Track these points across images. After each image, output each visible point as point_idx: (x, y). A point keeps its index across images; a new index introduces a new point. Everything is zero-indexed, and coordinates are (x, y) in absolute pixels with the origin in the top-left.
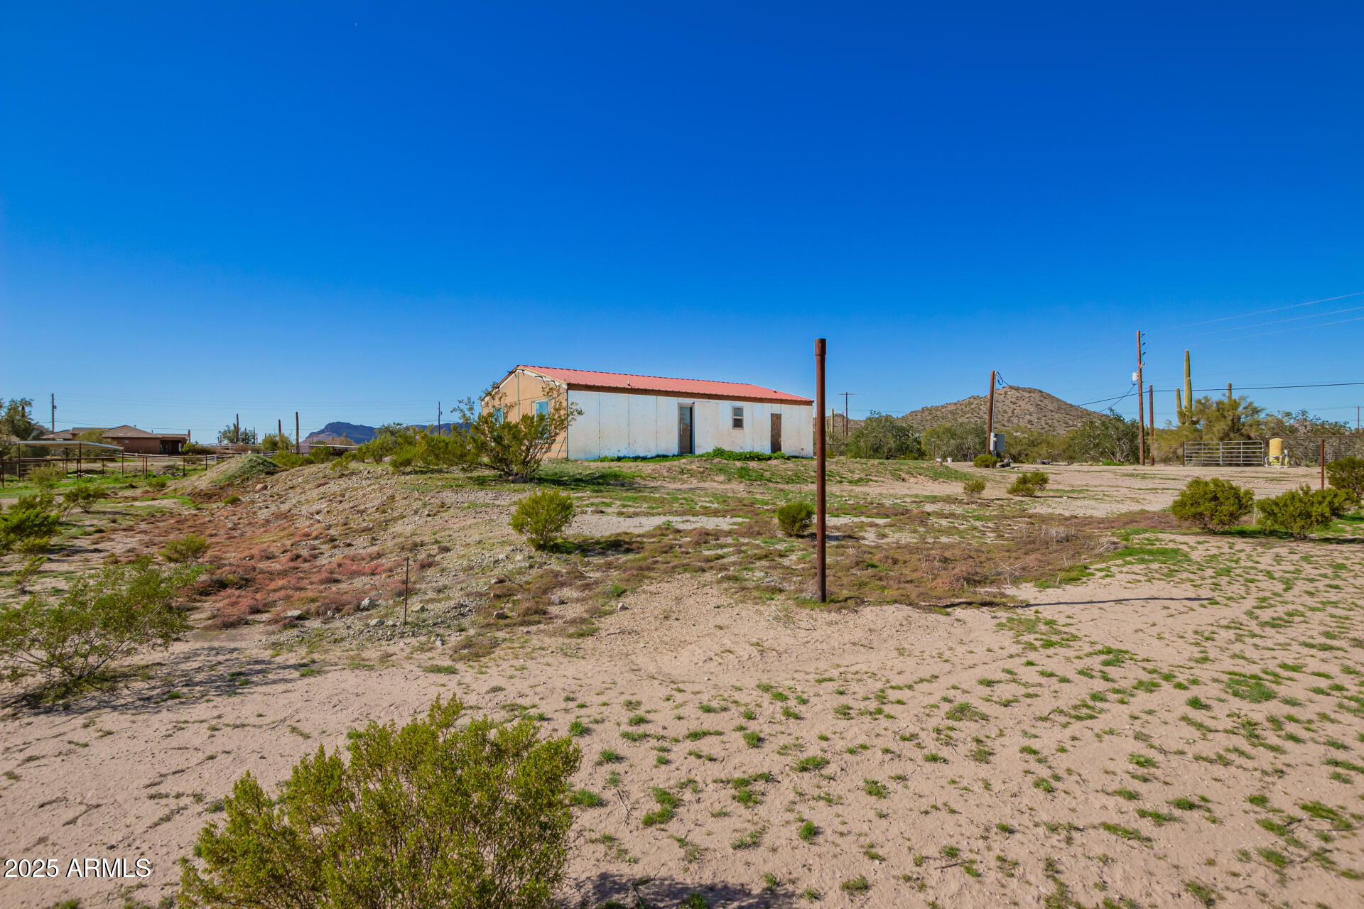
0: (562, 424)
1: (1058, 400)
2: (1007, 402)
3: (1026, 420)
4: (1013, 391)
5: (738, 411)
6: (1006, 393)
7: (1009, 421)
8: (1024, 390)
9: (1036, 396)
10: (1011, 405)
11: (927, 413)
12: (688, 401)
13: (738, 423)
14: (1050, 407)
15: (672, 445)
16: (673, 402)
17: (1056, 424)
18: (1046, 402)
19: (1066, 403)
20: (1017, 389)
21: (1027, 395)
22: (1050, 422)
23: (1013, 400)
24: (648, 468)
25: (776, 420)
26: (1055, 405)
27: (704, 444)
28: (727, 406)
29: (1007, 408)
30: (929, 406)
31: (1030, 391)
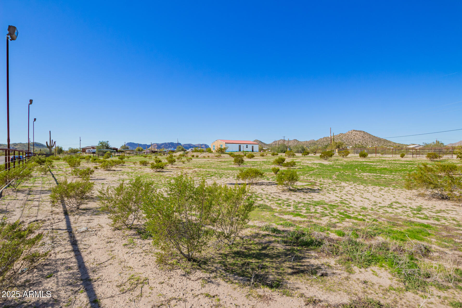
0: (227, 148)
1: (370, 135)
2: (352, 135)
3: (358, 141)
4: (354, 132)
5: (247, 146)
6: (352, 132)
7: (352, 142)
8: (358, 131)
9: (362, 133)
10: (354, 136)
11: (325, 139)
12: (240, 144)
13: (247, 147)
14: (367, 137)
15: (238, 150)
16: (238, 145)
17: (369, 143)
18: (366, 135)
19: (372, 136)
20: (356, 131)
21: (359, 133)
22: (366, 142)
23: (354, 135)
24: (235, 153)
25: (253, 147)
26: (369, 136)
27: (242, 150)
28: (246, 145)
29: (352, 138)
30: (326, 137)
31: (360, 132)
